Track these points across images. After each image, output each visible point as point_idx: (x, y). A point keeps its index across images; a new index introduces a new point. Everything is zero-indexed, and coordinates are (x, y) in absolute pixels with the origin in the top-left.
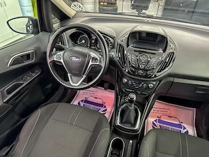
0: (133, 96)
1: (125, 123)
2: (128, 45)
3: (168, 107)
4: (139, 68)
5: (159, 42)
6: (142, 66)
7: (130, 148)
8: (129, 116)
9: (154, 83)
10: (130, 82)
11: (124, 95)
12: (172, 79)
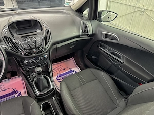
0: (39, 69)
2: (13, 35)
3: (60, 65)
4: (32, 49)
5: (34, 25)
6: (33, 46)
7: (55, 102)
8: (43, 84)
9: (47, 53)
10: (30, 61)
11: (30, 73)
12: (55, 46)
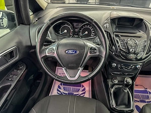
1: (120, 105)
6: (132, 50)
9: (141, 64)
10: (119, 66)
